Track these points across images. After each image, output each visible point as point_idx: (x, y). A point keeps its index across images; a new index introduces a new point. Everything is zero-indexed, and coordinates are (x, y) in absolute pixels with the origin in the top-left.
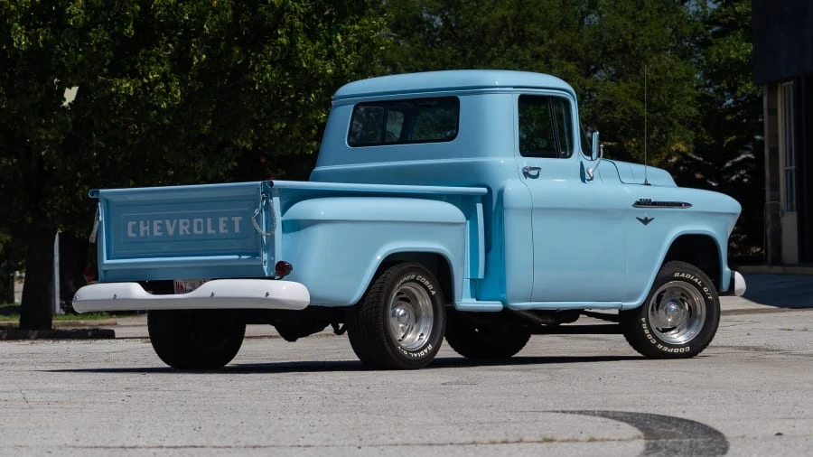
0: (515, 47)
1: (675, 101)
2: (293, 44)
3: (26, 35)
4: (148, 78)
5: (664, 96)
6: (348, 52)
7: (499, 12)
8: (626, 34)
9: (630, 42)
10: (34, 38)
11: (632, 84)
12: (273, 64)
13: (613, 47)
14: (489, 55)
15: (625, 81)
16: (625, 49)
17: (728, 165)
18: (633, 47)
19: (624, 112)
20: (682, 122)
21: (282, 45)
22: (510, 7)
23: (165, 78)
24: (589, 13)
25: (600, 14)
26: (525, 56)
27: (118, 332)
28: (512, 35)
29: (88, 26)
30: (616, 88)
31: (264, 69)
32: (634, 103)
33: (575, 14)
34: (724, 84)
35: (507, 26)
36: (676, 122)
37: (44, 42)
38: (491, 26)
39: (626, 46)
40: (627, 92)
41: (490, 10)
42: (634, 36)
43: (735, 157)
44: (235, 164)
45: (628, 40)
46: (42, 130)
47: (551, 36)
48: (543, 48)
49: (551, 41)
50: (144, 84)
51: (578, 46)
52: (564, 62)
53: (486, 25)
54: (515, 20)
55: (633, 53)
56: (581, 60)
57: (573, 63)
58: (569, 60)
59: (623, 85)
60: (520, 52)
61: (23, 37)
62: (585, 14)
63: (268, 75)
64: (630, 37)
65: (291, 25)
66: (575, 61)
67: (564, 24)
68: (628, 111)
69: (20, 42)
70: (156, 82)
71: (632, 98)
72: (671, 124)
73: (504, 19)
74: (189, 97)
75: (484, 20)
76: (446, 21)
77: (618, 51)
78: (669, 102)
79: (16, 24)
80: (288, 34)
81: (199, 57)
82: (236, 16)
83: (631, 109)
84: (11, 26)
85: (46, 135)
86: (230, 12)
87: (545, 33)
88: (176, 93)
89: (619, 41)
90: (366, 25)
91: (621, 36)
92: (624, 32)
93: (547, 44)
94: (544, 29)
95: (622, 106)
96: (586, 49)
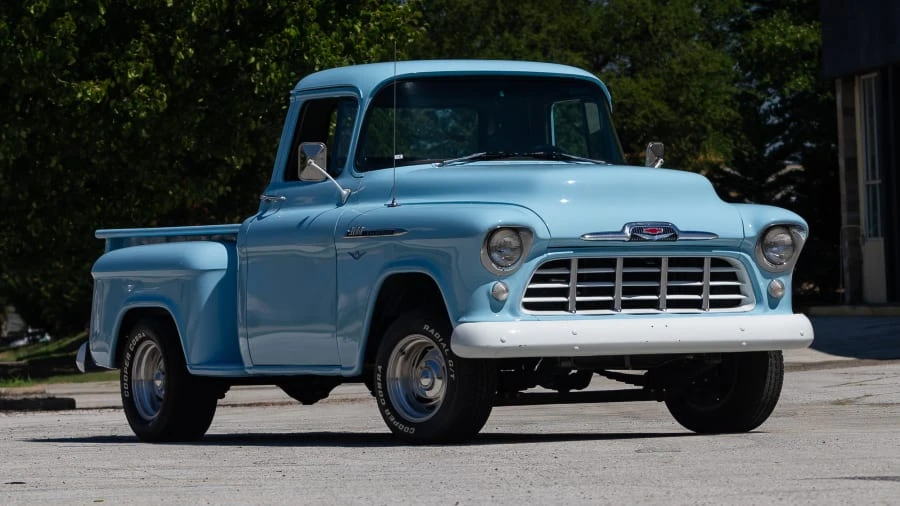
0: (506, 34)
1: (709, 101)
2: (303, 34)
5: (694, 95)
6: (369, 45)
8: (647, 17)
9: (650, 27)
11: (655, 81)
12: (278, 60)
13: (629, 33)
15: (645, 76)
16: (644, 35)
17: (771, 179)
18: (656, 32)
19: (645, 117)
20: (716, 127)
21: (289, 37)
27: (80, 401)
28: (502, 19)
30: (634, 84)
31: (268, 67)
32: (657, 105)
34: (767, 79)
36: (709, 127)
39: (646, 31)
40: (649, 91)
42: (655, 19)
43: (780, 170)
44: (229, 188)
45: (648, 24)
47: (551, 20)
48: (540, 36)
49: (550, 27)
51: (586, 32)
55: (656, 41)
56: (589, 50)
57: (579, 54)
59: (642, 81)
60: (513, 41)
63: (273, 75)
64: (650, 20)
65: (302, 12)
67: (566, 4)
68: (651, 116)
70: (136, 83)
71: (653, 98)
72: (704, 130)
77: (636, 38)
78: (702, 103)
80: (296, 22)
81: (185, 52)
83: (654, 112)
87: (544, 16)
88: (161, 98)
89: (636, 26)
90: (389, 10)
91: (638, 19)
92: (643, 15)
93: (544, 30)
94: (541, 12)
95: (643, 108)
96: (595, 36)
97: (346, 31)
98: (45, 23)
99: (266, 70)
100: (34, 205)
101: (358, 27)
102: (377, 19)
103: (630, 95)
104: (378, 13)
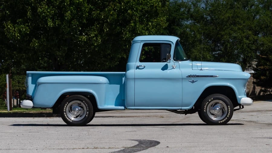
0: (232, 26)
2: (135, 25)
3: (52, 22)
4: (91, 36)
6: (153, 28)
7: (228, 15)
9: (269, 25)
10: (55, 23)
12: (129, 32)
13: (263, 26)
14: (224, 28)
16: (267, 27)
18: (270, 26)
19: (266, 47)
21: (132, 26)
22: (231, 13)
23: (96, 36)
24: (256, 15)
25: (260, 15)
26: (235, 29)
28: (231, 22)
29: (72, 19)
30: (264, 39)
31: (126, 33)
32: (269, 44)
33: (252, 15)
35: (230, 19)
37: (58, 24)
38: (225, 19)
40: (268, 41)
41: (225, 14)
44: (118, 63)
46: (57, 52)
47: (244, 22)
48: (241, 26)
49: (244, 24)
50: (89, 37)
51: (252, 26)
52: (248, 31)
53: (223, 19)
54: (232, 17)
55: (270, 28)
56: (253, 30)
57: (251, 31)
58: (250, 30)
59: (266, 38)
61: (51, 23)
62: (255, 15)
63: (127, 35)
64: (269, 23)
65: (135, 20)
66: (252, 30)
67: (248, 18)
68: (268, 46)
69: (50, 25)
70: (93, 37)
71: (269, 42)
73: (229, 17)
74: (104, 42)
75: (223, 17)
76: (211, 17)
77: (265, 27)
79: (49, 19)
80: (134, 22)
81: (106, 29)
82: (118, 17)
84: (47, 19)
85: (59, 53)
86: (116, 15)
87: (242, 22)
88: (99, 40)
89: (265, 24)
90: (159, 20)
91: (266, 23)
92: (267, 21)
93: (242, 25)
94: (242, 20)
95: (266, 45)
96: (255, 27)
97: (147, 25)
98: (70, 22)
99: (126, 34)
100: (70, 66)
101: (150, 23)
102: (155, 22)
103: (263, 42)
104: (156, 20)
